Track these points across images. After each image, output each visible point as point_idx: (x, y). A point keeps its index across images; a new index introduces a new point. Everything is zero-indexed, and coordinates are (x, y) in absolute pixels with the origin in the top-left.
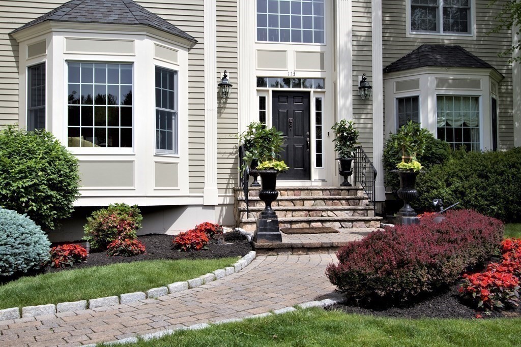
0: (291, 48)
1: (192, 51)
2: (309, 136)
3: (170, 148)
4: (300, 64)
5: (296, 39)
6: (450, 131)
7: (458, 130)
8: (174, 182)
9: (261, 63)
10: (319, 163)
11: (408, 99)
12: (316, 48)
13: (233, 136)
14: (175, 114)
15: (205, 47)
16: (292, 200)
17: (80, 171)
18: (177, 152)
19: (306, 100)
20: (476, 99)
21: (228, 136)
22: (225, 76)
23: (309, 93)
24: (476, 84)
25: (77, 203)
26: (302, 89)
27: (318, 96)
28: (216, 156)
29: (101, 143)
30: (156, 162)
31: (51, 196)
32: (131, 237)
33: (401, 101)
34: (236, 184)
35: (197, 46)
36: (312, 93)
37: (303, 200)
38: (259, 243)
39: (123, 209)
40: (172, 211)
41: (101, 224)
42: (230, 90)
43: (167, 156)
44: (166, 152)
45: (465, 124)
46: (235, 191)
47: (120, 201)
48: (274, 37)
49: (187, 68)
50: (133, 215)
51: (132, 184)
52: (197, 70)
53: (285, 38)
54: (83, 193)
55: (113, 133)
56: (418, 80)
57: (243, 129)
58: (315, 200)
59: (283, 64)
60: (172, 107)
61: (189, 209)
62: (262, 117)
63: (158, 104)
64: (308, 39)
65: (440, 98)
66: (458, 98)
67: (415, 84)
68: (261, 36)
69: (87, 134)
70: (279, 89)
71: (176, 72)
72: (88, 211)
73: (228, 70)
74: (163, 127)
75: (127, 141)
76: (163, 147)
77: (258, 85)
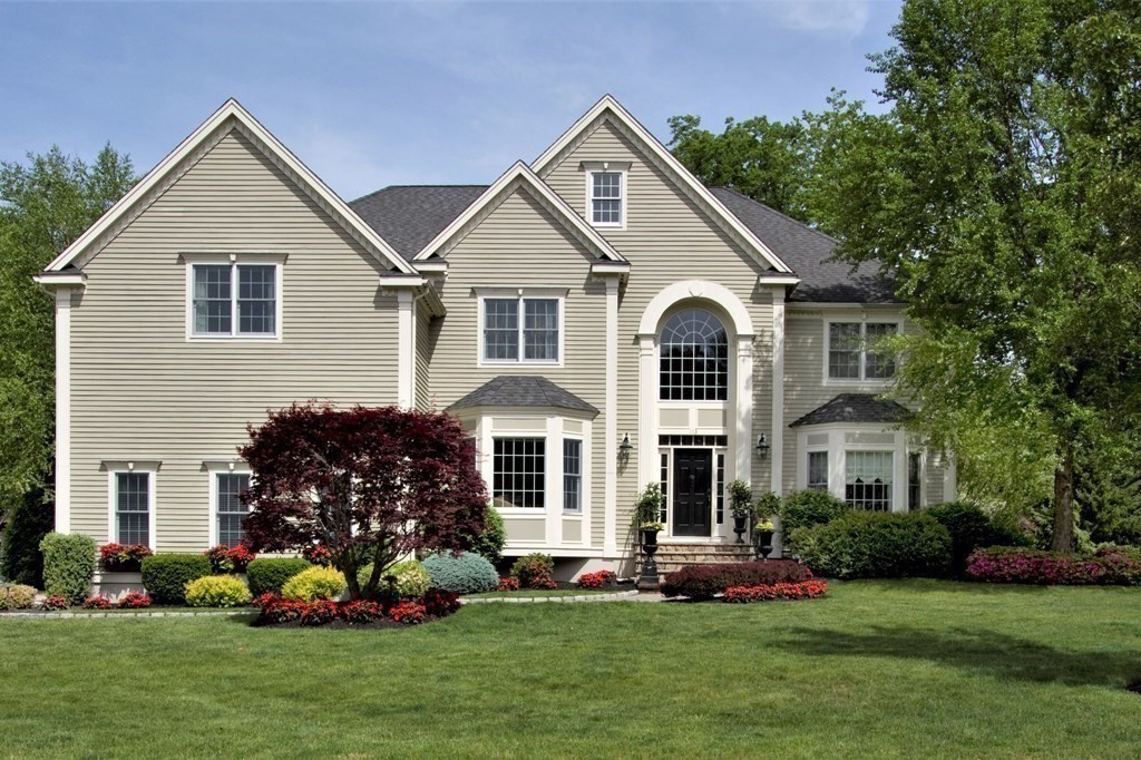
0: (693, 406)
1: (595, 421)
2: (710, 493)
3: (575, 507)
4: (701, 422)
5: (699, 396)
6: (860, 488)
7: (869, 487)
8: (578, 537)
9: (663, 422)
10: (720, 520)
11: (819, 454)
12: (717, 404)
13: (633, 494)
14: (580, 478)
15: (607, 416)
16: (684, 555)
17: (506, 527)
18: (580, 511)
19: (708, 457)
20: (889, 454)
21: (627, 494)
22: (626, 439)
23: (711, 450)
24: (890, 439)
25: (505, 553)
26: (704, 447)
27: (721, 453)
28: (615, 513)
29: (519, 504)
30: (564, 520)
31: (489, 546)
32: (545, 577)
33: (812, 455)
34: (635, 539)
35: (599, 416)
36: (714, 451)
37: (695, 555)
38: (641, 584)
39: (539, 557)
40: (578, 562)
41: (524, 567)
42: (630, 451)
43: (573, 515)
44: (572, 511)
45: (877, 481)
46: (634, 546)
47: (537, 552)
48: (676, 396)
49: (591, 436)
50: (547, 562)
51: (544, 538)
52: (599, 438)
53: (688, 396)
54: (510, 545)
55: (529, 496)
56: (826, 436)
57: (642, 489)
58: (706, 555)
59: (685, 423)
60: (577, 472)
61: (590, 561)
62: (664, 475)
63: (565, 471)
64: (711, 396)
65: (849, 453)
66: (869, 453)
67: (824, 439)
68: (664, 395)
69: (508, 497)
70: (681, 446)
71: (581, 441)
72: (514, 559)
73: (629, 432)
74: (569, 489)
75: (540, 502)
76: (569, 507)
77: (660, 443)
